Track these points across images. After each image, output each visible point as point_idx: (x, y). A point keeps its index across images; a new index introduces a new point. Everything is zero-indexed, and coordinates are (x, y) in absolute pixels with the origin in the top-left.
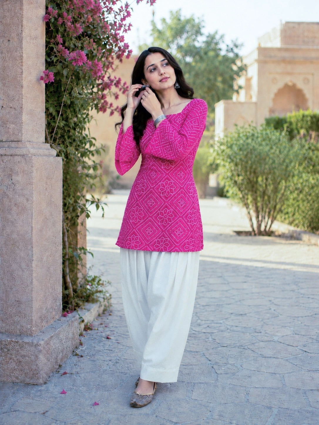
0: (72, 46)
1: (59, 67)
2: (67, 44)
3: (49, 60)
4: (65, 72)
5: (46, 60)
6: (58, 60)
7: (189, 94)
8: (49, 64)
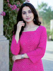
0: (13, 4)
1: (8, 10)
2: (11, 3)
3: (5, 8)
4: (10, 12)
5: (4, 8)
6: (7, 8)
7: (39, 24)
8: (4, 9)
